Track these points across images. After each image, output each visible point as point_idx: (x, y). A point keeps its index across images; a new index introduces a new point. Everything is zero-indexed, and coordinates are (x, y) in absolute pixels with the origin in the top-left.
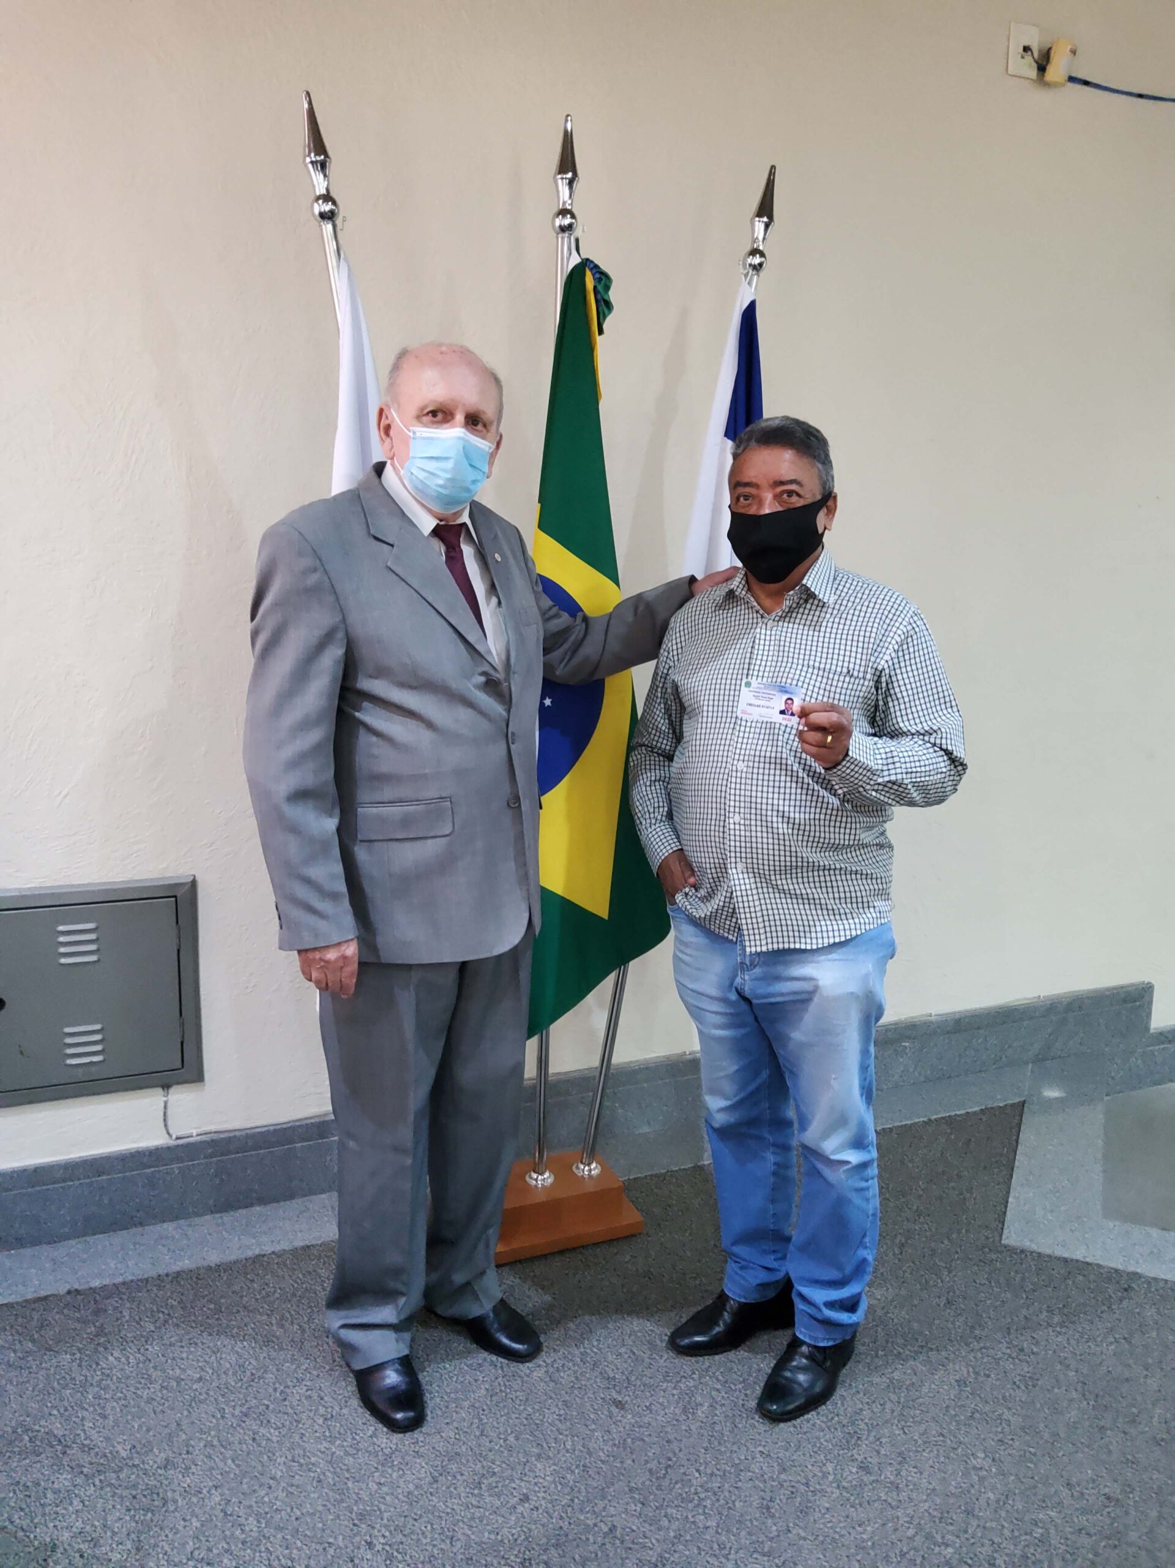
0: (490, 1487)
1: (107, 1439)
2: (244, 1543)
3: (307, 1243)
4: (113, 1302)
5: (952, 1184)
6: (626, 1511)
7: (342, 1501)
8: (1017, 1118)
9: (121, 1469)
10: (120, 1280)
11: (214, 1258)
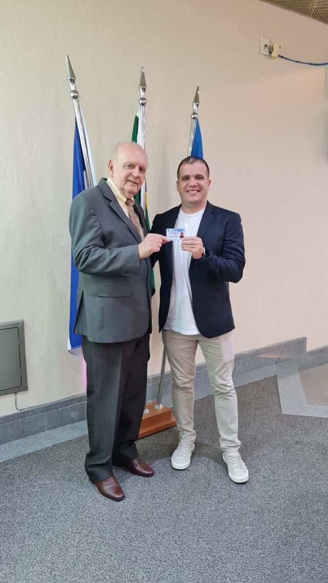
0: (158, 498)
1: (28, 505)
2: (88, 526)
3: (70, 439)
4: (10, 466)
5: (263, 400)
6: (201, 498)
7: (114, 509)
8: (275, 380)
9: (37, 513)
10: (8, 459)
11: (39, 448)
